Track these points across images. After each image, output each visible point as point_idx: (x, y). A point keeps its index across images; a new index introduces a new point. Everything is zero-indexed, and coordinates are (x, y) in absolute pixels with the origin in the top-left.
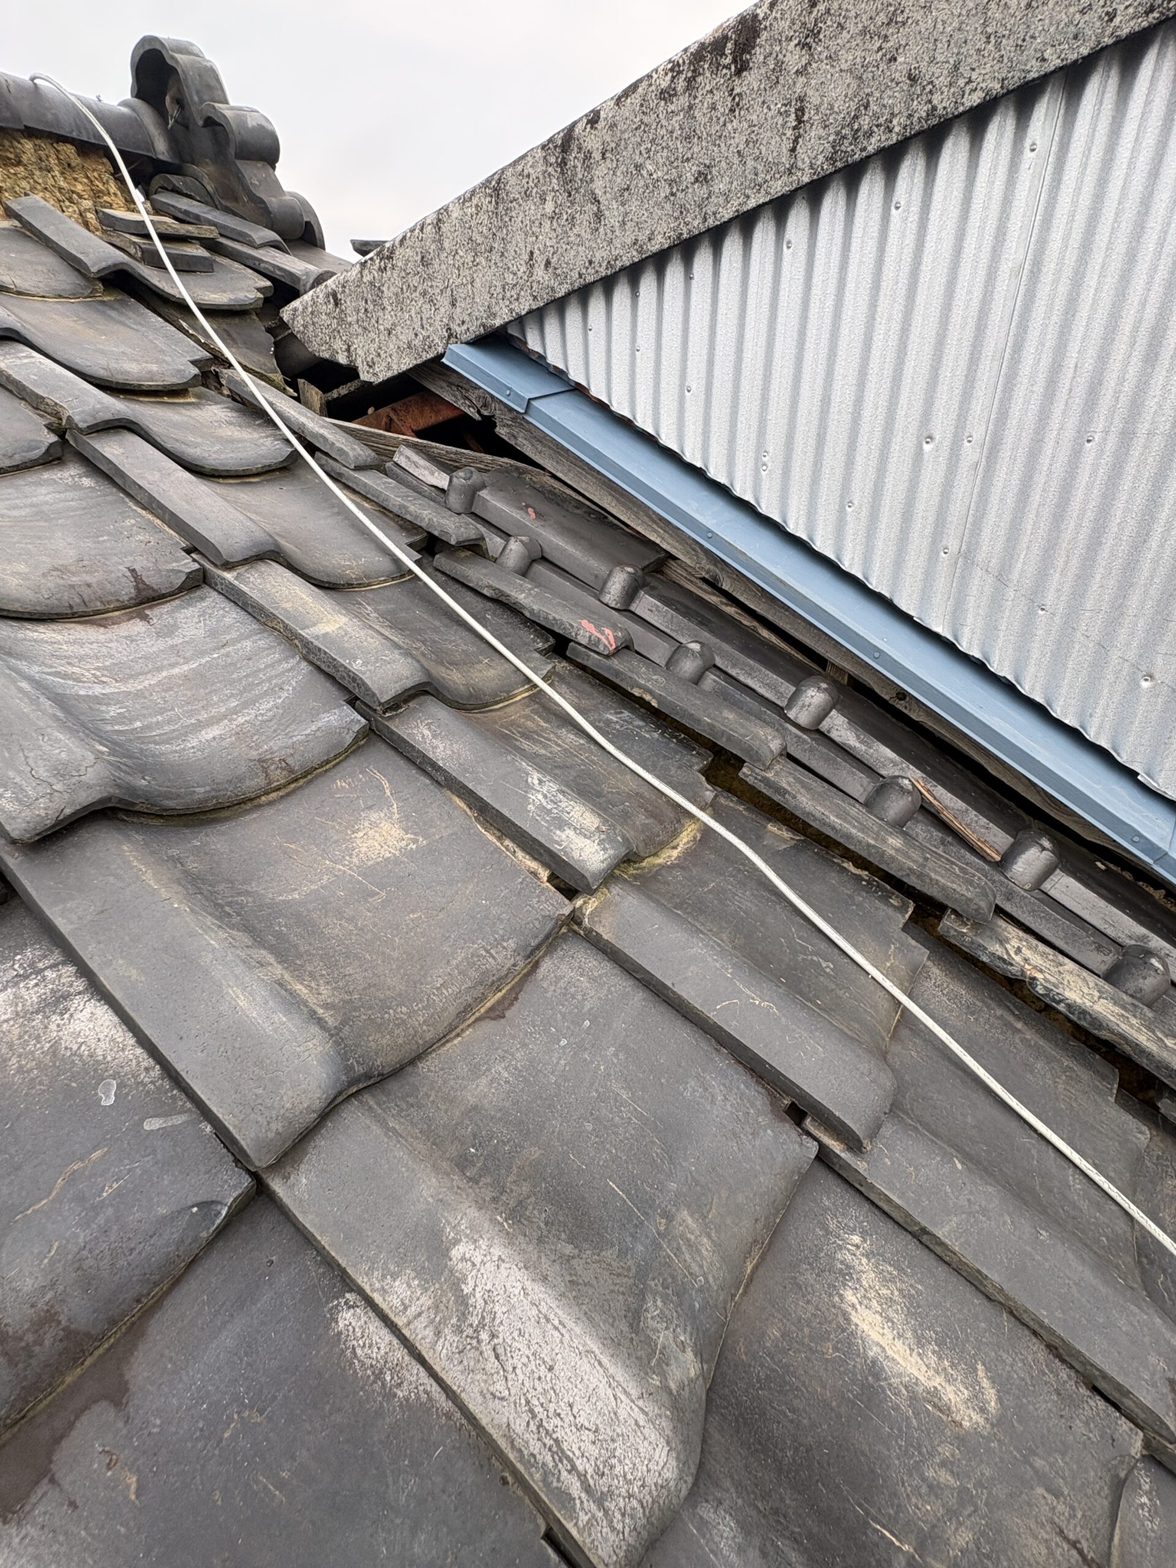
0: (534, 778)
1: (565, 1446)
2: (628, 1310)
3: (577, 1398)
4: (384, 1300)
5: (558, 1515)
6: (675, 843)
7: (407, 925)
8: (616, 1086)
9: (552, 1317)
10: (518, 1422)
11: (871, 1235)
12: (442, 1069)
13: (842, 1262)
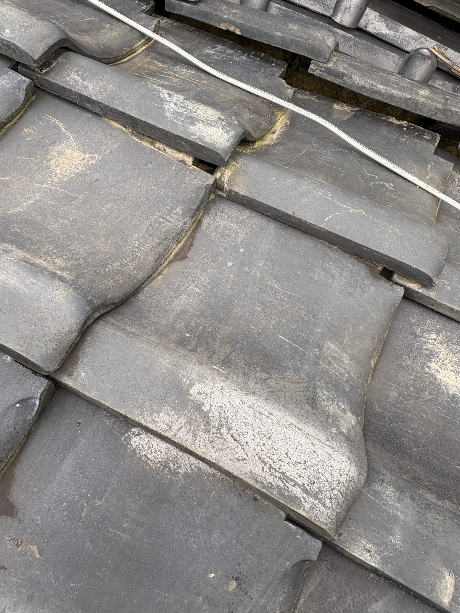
0: (165, 94)
1: (288, 474)
2: (308, 399)
3: (289, 449)
4: (156, 426)
5: (293, 508)
6: (273, 129)
7: (104, 213)
8: (271, 283)
9: (263, 411)
10: (256, 469)
11: (442, 332)
12: (155, 295)
13: (427, 350)
